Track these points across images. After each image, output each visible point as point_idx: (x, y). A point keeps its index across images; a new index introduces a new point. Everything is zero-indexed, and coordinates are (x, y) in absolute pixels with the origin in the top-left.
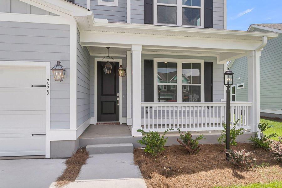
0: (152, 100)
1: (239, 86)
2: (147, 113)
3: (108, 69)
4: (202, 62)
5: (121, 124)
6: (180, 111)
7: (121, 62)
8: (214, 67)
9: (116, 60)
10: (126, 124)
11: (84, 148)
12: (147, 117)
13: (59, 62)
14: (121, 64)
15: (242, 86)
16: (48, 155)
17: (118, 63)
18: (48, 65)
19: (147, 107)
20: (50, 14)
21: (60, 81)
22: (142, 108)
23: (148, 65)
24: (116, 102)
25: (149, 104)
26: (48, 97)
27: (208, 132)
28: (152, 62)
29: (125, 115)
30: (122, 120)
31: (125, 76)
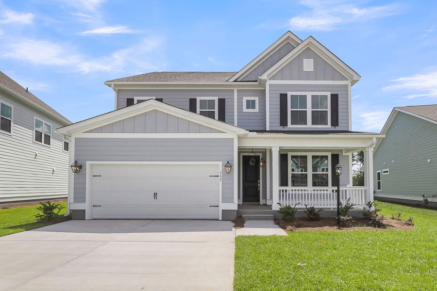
0: (287, 185)
1: (384, 172)
2: (283, 196)
3: (253, 162)
4: (329, 155)
5: (261, 204)
6: (311, 194)
7: (261, 155)
8: (340, 158)
9: (258, 154)
10: (266, 205)
11: (241, 217)
12: (283, 198)
13: (228, 162)
14: (261, 157)
15: (387, 172)
16: (220, 218)
17: (259, 156)
18: (220, 163)
19: (283, 190)
20: (222, 132)
21: (228, 173)
22: (280, 191)
23: (283, 158)
24: (257, 187)
25: (284, 188)
26: (221, 183)
27: (330, 208)
28: (287, 155)
29: (265, 197)
30: (262, 201)
31: (264, 167)
